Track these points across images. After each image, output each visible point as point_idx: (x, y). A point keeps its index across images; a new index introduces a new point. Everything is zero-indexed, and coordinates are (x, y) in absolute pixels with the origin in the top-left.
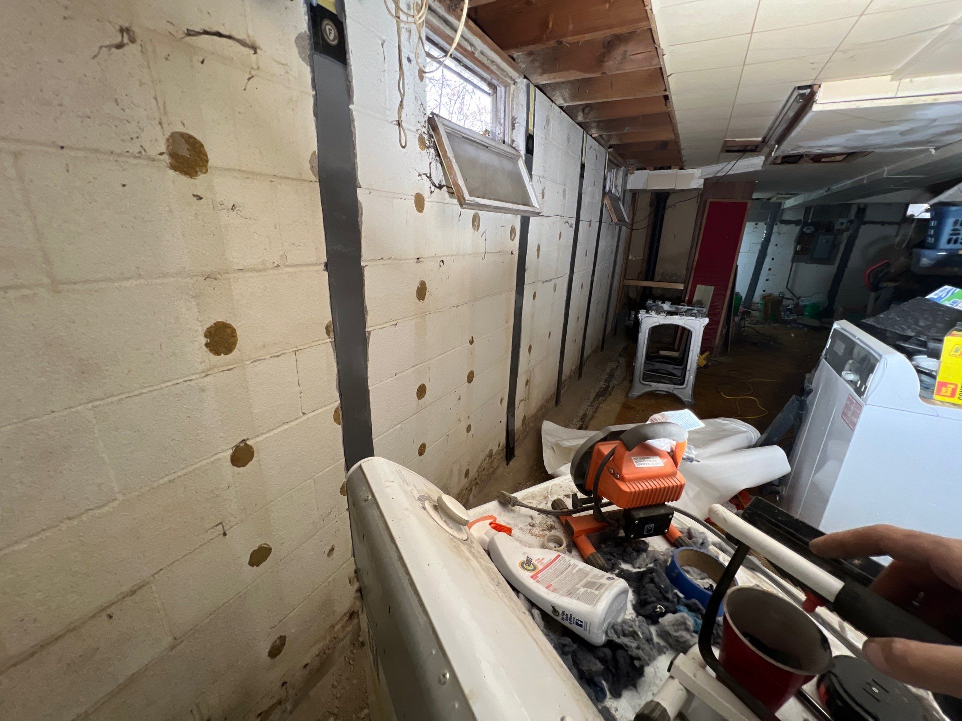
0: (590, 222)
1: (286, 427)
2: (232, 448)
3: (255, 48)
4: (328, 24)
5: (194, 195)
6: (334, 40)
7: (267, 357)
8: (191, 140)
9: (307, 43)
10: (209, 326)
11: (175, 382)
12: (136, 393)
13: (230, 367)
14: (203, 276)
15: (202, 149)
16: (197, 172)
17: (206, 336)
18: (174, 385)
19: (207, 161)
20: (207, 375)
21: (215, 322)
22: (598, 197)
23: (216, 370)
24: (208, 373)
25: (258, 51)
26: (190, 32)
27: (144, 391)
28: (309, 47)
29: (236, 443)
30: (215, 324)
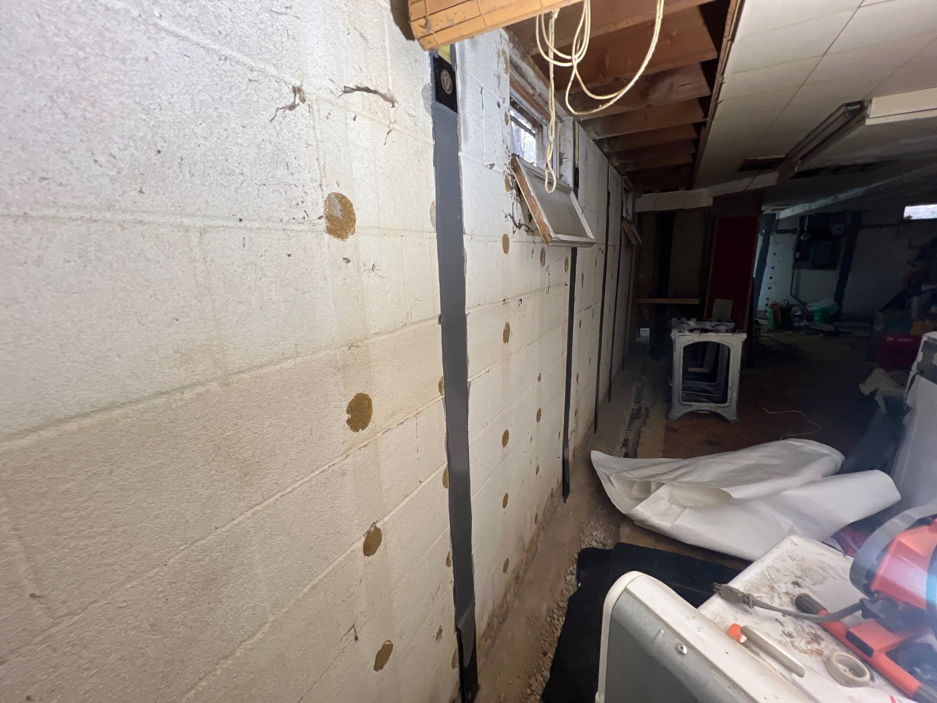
0: (615, 246)
1: (407, 500)
2: (364, 535)
3: (392, 102)
4: (445, 75)
5: (344, 259)
6: (449, 90)
7: (395, 426)
8: (344, 200)
9: (429, 94)
10: (350, 400)
11: (322, 469)
12: (289, 489)
13: (366, 443)
14: (348, 346)
15: (351, 209)
16: (347, 233)
17: (348, 412)
18: (322, 472)
19: (355, 221)
20: (347, 457)
21: (355, 395)
22: (619, 222)
23: (354, 449)
24: (348, 453)
25: (395, 104)
26: (347, 89)
27: (296, 485)
28: (431, 97)
29: (368, 528)
30: (355, 397)
